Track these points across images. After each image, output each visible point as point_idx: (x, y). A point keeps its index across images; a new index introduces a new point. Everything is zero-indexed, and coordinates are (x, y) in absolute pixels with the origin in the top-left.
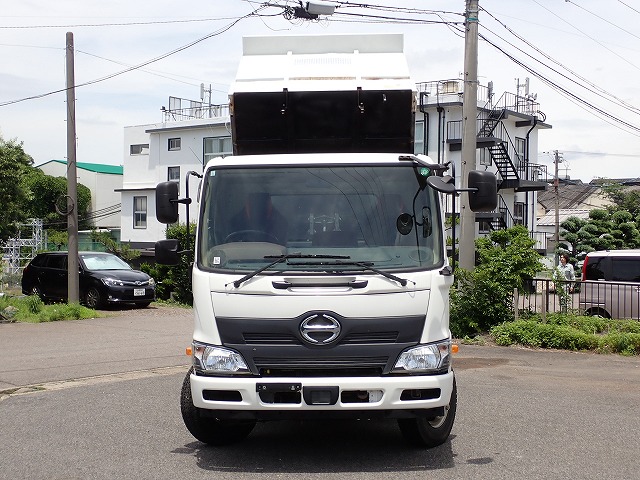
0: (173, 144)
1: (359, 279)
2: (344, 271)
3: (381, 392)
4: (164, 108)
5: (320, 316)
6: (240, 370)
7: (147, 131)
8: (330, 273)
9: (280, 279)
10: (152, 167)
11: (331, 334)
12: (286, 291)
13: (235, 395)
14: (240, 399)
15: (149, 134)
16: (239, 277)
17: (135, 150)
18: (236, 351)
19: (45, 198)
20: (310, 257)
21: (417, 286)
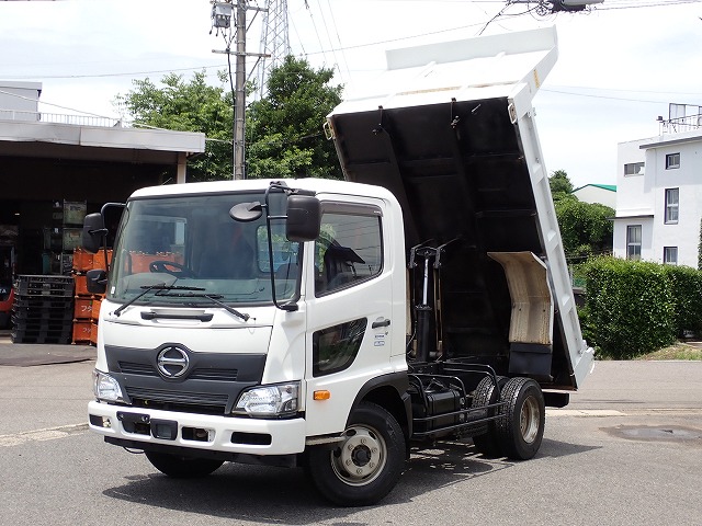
0: (671, 161)
1: (207, 312)
2: (199, 303)
4: (660, 118)
5: (173, 349)
7: (641, 147)
8: (187, 305)
9: (148, 309)
10: (647, 190)
11: (181, 368)
12: (149, 322)
15: (644, 150)
16: (119, 306)
17: (631, 169)
18: (117, 379)
19: (575, 228)
21: (257, 322)
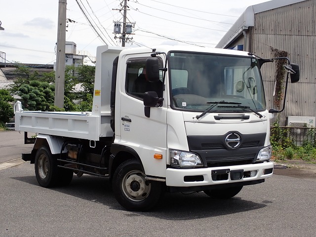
1: (246, 114)
3: (256, 171)
5: (233, 134)
6: (198, 164)
9: (217, 115)
11: (237, 143)
13: (200, 178)
14: (203, 180)
16: (200, 114)
18: (197, 154)
20: (227, 103)
